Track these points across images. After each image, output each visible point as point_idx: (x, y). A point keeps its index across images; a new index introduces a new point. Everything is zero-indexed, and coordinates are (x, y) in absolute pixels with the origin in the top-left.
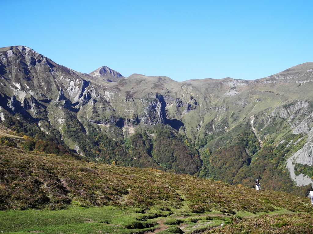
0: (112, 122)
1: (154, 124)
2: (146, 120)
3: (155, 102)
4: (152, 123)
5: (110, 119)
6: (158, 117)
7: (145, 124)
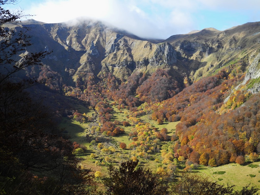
0: (124, 65)
1: (160, 65)
2: (153, 62)
3: (163, 46)
4: (157, 64)
5: (123, 62)
6: (164, 59)
7: (151, 65)
